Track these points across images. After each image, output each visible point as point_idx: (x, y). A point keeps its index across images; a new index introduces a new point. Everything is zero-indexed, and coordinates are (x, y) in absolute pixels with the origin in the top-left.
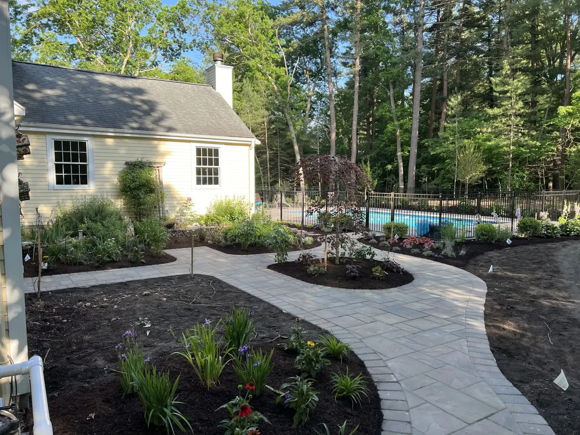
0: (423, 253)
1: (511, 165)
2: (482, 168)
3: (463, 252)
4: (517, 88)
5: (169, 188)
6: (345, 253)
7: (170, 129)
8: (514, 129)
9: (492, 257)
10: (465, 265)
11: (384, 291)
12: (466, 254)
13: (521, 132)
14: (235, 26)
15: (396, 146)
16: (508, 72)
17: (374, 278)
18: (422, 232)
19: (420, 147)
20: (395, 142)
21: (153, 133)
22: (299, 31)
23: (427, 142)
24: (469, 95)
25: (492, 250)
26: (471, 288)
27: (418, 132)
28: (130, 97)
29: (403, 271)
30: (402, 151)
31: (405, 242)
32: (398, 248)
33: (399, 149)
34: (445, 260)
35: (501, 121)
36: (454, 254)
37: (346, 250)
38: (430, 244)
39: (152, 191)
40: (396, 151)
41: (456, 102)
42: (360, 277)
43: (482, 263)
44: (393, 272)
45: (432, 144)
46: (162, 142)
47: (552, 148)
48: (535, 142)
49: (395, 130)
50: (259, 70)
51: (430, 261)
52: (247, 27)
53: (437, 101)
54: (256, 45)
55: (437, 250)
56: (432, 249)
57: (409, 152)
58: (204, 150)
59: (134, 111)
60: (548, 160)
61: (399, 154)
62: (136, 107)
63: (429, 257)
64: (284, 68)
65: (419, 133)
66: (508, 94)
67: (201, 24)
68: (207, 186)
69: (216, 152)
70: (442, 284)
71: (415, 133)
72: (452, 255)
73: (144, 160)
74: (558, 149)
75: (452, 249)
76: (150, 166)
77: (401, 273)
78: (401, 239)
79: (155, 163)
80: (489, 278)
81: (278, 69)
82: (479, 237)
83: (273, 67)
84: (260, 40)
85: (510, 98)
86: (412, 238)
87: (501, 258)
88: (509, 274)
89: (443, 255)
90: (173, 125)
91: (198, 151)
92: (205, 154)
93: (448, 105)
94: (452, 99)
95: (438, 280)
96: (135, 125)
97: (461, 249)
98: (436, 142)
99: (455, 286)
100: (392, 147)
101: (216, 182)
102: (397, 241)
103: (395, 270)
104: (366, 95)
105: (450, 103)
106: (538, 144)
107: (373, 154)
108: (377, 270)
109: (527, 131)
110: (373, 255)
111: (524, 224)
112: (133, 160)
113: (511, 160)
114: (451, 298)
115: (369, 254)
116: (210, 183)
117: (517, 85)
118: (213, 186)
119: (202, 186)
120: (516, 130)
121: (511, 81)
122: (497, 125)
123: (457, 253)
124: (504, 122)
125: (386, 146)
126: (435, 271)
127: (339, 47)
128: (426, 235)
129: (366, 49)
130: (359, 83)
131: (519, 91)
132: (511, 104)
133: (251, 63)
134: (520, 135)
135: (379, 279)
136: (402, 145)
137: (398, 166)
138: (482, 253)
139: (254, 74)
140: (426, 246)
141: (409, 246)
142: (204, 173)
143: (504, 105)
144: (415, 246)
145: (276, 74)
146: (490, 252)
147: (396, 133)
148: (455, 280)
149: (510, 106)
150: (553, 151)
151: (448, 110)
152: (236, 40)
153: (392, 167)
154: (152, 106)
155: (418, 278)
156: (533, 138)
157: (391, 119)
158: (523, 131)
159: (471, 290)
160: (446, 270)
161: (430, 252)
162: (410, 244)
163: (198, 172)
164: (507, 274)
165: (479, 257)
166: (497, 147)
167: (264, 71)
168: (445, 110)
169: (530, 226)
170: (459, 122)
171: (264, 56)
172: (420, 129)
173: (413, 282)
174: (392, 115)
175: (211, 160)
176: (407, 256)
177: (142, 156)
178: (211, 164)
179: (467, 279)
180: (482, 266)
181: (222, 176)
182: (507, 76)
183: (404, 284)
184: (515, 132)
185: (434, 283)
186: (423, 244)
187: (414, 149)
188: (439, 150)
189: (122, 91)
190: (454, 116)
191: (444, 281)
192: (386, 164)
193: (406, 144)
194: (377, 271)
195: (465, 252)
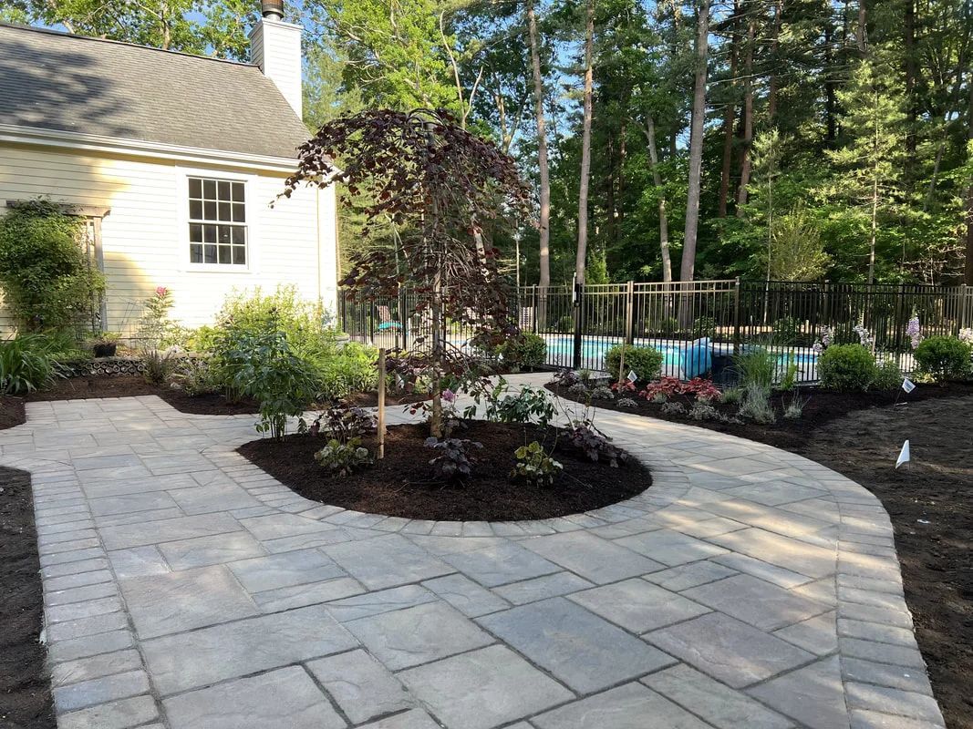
0: (692, 413)
1: (873, 259)
2: (820, 258)
3: (793, 410)
4: (886, 112)
5: (120, 267)
6: (475, 409)
7: (120, 131)
8: (880, 191)
9: (870, 424)
10: (803, 444)
11: (535, 527)
12: (802, 416)
13: (893, 196)
14: (365, 9)
15: (659, 231)
16: (868, 82)
17: (521, 480)
18: (696, 369)
19: (703, 232)
20: (656, 223)
21: (73, 135)
22: (486, 25)
23: (714, 224)
24: (792, 143)
25: (866, 407)
26: (836, 518)
27: (698, 204)
28: (49, 67)
29: (619, 460)
30: (671, 240)
31: (652, 389)
32: (630, 401)
33: (664, 236)
34: (747, 428)
35: (856, 175)
36: (772, 415)
37: (478, 402)
38: (709, 394)
39: (68, 269)
40: (658, 240)
41: (770, 142)
42: (478, 476)
43: (848, 438)
44: (589, 460)
45: (724, 226)
46: (104, 163)
47: (950, 228)
48: (920, 213)
49: (657, 201)
50: (409, 90)
51: (706, 431)
52: (387, 13)
53: (734, 149)
54: (404, 44)
55: (730, 406)
56: (715, 402)
57: (682, 242)
58: (210, 185)
59: (44, 93)
60: (942, 251)
61: (664, 244)
62: (56, 87)
63: (707, 422)
64: (455, 87)
65: (700, 206)
66: (869, 124)
67: (305, 8)
68: (218, 267)
69: (239, 190)
70: (736, 499)
71: (694, 205)
72: (765, 417)
73: (55, 200)
74: (959, 232)
75: (765, 402)
76: (69, 213)
77: (614, 464)
78: (642, 384)
79: (83, 207)
80: (882, 482)
81: (444, 88)
82: (830, 378)
83: (435, 85)
84: (411, 36)
85: (872, 131)
86: (670, 381)
87: (894, 425)
88: (938, 468)
89: (741, 417)
90: (132, 125)
91: (194, 185)
92: (210, 194)
93: (754, 149)
94: (763, 138)
95: (727, 486)
96: (32, 117)
97: (788, 403)
98: (731, 223)
99: (780, 510)
100: (652, 233)
101: (240, 258)
102: (633, 388)
103: (594, 456)
104: (606, 143)
105: (757, 145)
106: (927, 216)
107: (617, 247)
108: (529, 454)
109: (904, 193)
110: (549, 414)
111: (932, 349)
112: (25, 198)
113: (872, 249)
114: (770, 557)
115: (538, 409)
116: (225, 260)
117: (886, 105)
118: (232, 267)
119: (205, 266)
120: (884, 191)
121: (873, 98)
122: (846, 182)
123: (780, 414)
124: (860, 175)
125: (640, 231)
126: (716, 459)
127: (559, 58)
128: (703, 376)
129: (607, 53)
130: (592, 117)
131: (890, 118)
132: (874, 142)
133: (394, 77)
134: (891, 200)
135: (534, 483)
136: (670, 230)
137: (662, 268)
138: (843, 415)
139: (400, 97)
140: (701, 397)
141: (658, 398)
142: (210, 237)
143: (859, 145)
144: (674, 398)
145: (441, 97)
146: (860, 412)
147: (658, 207)
148: (779, 485)
149: (872, 145)
150: (951, 234)
151: (753, 158)
152: (366, 34)
153: (652, 270)
154: (95, 87)
155: (665, 479)
156: (915, 204)
157: (651, 181)
158: (896, 193)
159: (835, 526)
160: (750, 457)
161: (709, 410)
162: (663, 393)
163: (195, 234)
164: (932, 471)
165: (840, 423)
166: (845, 227)
167: (419, 92)
168: (748, 158)
169: (947, 355)
170: (774, 179)
171: (419, 65)
172: (703, 197)
173: (645, 494)
174: (651, 173)
175: (224, 208)
176: (649, 419)
177: (49, 190)
178: (225, 216)
179: (817, 485)
180: (850, 445)
181: (252, 245)
182: (865, 88)
183: (614, 500)
184: (882, 194)
185: (711, 497)
186: (695, 394)
187: (691, 236)
188: (737, 237)
189: (35, 56)
190: (765, 169)
191: (745, 491)
192: (643, 265)
193: (677, 226)
194: (532, 460)
195: (799, 411)
